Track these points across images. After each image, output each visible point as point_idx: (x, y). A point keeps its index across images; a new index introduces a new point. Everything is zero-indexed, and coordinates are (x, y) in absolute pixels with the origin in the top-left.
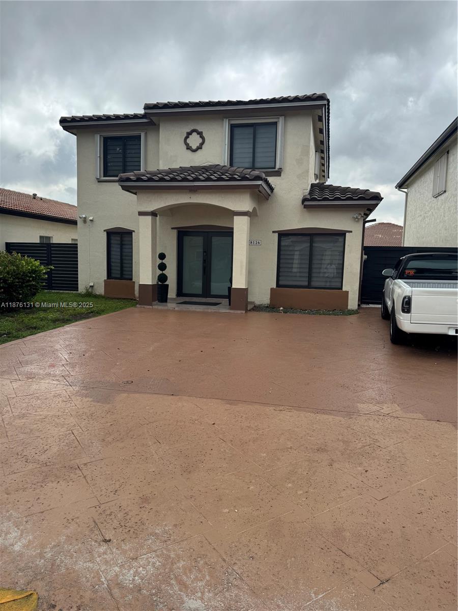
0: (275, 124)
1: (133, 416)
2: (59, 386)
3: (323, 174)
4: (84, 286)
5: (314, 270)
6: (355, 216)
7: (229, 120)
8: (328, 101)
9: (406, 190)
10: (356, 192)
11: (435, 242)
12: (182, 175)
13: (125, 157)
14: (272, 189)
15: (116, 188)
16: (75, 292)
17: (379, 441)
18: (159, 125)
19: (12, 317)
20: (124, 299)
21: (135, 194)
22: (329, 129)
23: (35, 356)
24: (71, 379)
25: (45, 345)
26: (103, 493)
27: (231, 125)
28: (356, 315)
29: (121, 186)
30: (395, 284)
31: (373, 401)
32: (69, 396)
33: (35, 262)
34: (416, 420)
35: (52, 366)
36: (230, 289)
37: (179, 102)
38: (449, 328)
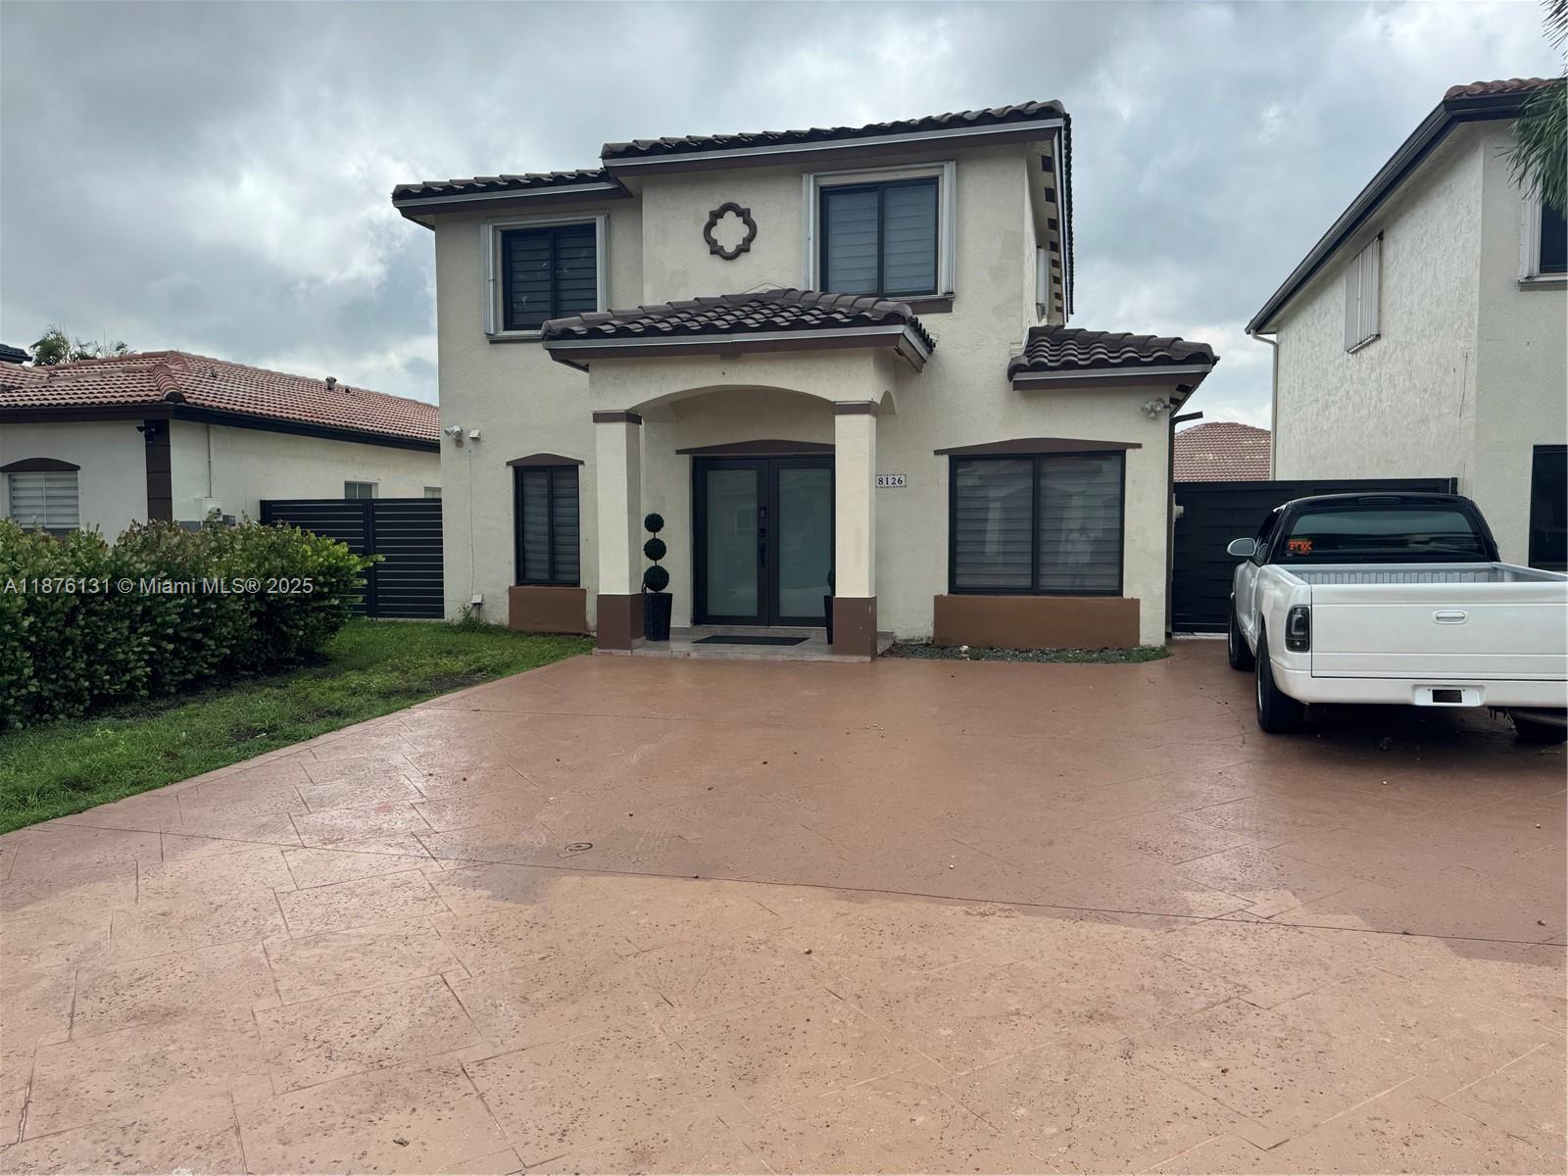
0: (933, 182)
1: (597, 934)
2: (403, 860)
3: (1058, 303)
4: (459, 605)
5: (1045, 548)
6: (1148, 406)
7: (815, 177)
8: (1067, 119)
9: (1273, 337)
10: (1146, 343)
11: (1359, 468)
12: (701, 319)
13: (556, 280)
14: (929, 345)
15: (536, 356)
16: (434, 620)
17: (1251, 991)
18: (640, 197)
19: (280, 687)
20: (560, 634)
21: (585, 369)
22: (1069, 189)
23: (341, 784)
24: (434, 840)
25: (366, 755)
26: (530, 1137)
27: (821, 188)
28: (1164, 660)
29: (551, 351)
30: (1263, 575)
31: (1224, 884)
32: (431, 884)
33: (337, 547)
34: (1345, 933)
35: (386, 808)
36: (829, 600)
37: (688, 137)
38: (1416, 687)
